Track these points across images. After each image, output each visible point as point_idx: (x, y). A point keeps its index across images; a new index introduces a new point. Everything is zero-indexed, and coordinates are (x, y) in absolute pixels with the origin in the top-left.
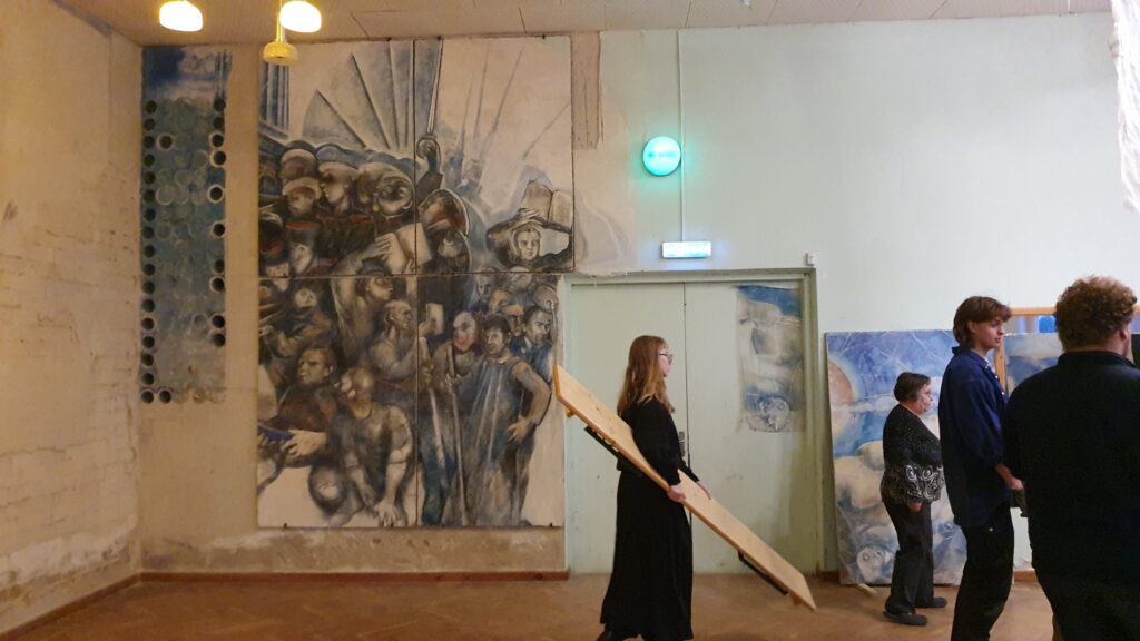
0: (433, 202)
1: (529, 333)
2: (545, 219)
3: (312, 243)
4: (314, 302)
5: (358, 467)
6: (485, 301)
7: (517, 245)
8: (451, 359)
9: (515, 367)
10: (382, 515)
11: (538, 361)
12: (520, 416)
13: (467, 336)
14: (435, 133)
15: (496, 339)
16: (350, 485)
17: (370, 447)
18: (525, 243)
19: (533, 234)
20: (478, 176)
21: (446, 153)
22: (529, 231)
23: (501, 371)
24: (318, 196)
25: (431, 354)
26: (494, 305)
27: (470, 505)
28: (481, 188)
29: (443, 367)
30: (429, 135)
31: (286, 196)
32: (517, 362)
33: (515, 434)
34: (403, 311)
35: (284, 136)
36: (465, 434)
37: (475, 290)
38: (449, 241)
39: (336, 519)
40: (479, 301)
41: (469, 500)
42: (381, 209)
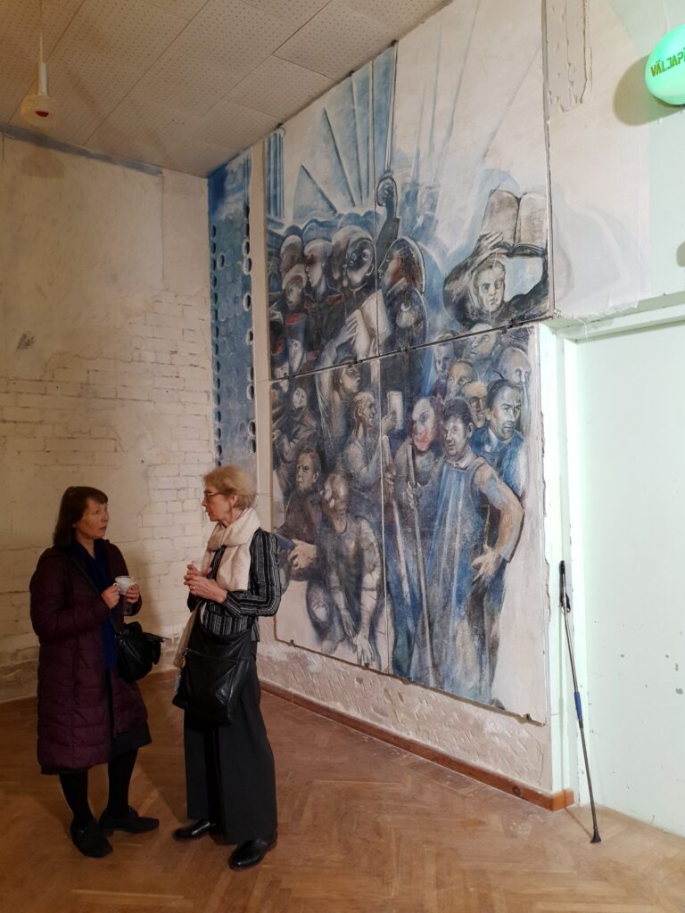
0: (391, 259)
1: (494, 421)
2: (511, 242)
3: (301, 336)
4: (304, 403)
5: (341, 590)
6: (443, 381)
7: (477, 294)
8: (411, 463)
9: (478, 473)
10: (359, 650)
11: (505, 464)
12: (486, 546)
13: (426, 431)
14: (392, 168)
15: (457, 432)
16: (335, 609)
17: (348, 566)
18: (487, 286)
19: (497, 270)
20: (433, 207)
21: (403, 189)
22: (491, 267)
23: (463, 478)
24: (304, 284)
25: (393, 455)
26: (453, 386)
27: (437, 661)
28: (437, 221)
29: (404, 473)
30: (387, 175)
31: (285, 290)
32: (481, 465)
33: (481, 572)
34: (368, 403)
35: (281, 225)
36: (428, 563)
37: (432, 368)
38: (406, 305)
39: (327, 644)
40: (438, 381)
41: (435, 653)
42: (350, 281)
